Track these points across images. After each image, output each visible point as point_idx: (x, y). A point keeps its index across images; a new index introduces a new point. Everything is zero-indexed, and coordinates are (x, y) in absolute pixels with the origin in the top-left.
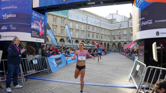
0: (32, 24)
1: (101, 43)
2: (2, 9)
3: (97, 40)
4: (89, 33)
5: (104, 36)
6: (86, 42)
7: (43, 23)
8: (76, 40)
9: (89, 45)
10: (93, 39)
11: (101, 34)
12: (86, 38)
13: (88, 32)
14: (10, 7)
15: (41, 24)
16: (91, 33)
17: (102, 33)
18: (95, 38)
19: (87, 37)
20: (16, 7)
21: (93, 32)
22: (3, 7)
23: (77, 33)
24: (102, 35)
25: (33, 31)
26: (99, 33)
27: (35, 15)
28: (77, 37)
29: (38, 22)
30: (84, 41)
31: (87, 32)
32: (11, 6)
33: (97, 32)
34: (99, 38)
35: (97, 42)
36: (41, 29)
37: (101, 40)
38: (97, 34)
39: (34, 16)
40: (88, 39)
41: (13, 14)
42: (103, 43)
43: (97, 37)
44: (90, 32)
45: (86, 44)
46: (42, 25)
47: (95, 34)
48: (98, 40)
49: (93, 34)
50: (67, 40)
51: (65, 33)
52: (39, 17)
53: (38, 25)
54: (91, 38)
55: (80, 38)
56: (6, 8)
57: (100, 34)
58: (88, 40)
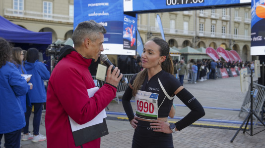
0: (124, 33)
1: (235, 47)
2: (90, 15)
3: (224, 37)
4: (202, 20)
5: (242, 26)
6: (194, 44)
7: (134, 29)
8: (170, 38)
9: (201, 51)
10: (213, 36)
11: (235, 22)
12: (194, 35)
13: (200, 17)
14: (100, 14)
15: (132, 30)
16: (208, 21)
17: (236, 20)
18: (218, 34)
19: (198, 30)
20: (107, 14)
21: (212, 19)
22: (90, 13)
23: (173, 22)
24: (237, 25)
25: (125, 42)
26: (229, 21)
27: (126, 19)
28: (172, 32)
29: (129, 29)
30: (191, 40)
31: (198, 19)
32: (102, 12)
33: (224, 18)
34: (228, 34)
35: (223, 44)
36: (132, 38)
37: (235, 38)
38: (225, 23)
39: (126, 22)
40: (201, 35)
41: (104, 22)
42: (241, 46)
43: (223, 31)
44: (204, 18)
45: (196, 48)
46: (134, 32)
47: (219, 22)
48: (225, 40)
49: (214, 22)
50: (148, 38)
51: (144, 24)
52: (130, 21)
53: (129, 33)
54: (206, 32)
55: (179, 33)
56: (94, 14)
57: (232, 24)
58: (198, 37)
